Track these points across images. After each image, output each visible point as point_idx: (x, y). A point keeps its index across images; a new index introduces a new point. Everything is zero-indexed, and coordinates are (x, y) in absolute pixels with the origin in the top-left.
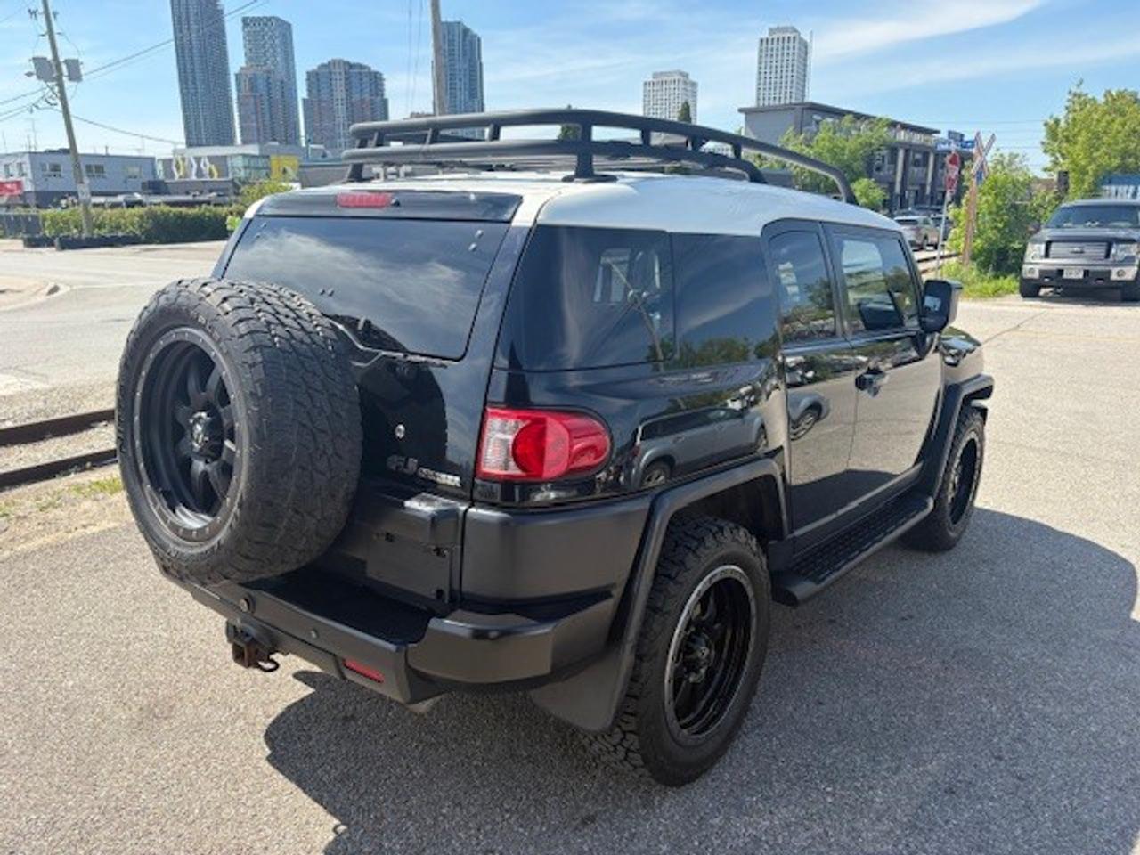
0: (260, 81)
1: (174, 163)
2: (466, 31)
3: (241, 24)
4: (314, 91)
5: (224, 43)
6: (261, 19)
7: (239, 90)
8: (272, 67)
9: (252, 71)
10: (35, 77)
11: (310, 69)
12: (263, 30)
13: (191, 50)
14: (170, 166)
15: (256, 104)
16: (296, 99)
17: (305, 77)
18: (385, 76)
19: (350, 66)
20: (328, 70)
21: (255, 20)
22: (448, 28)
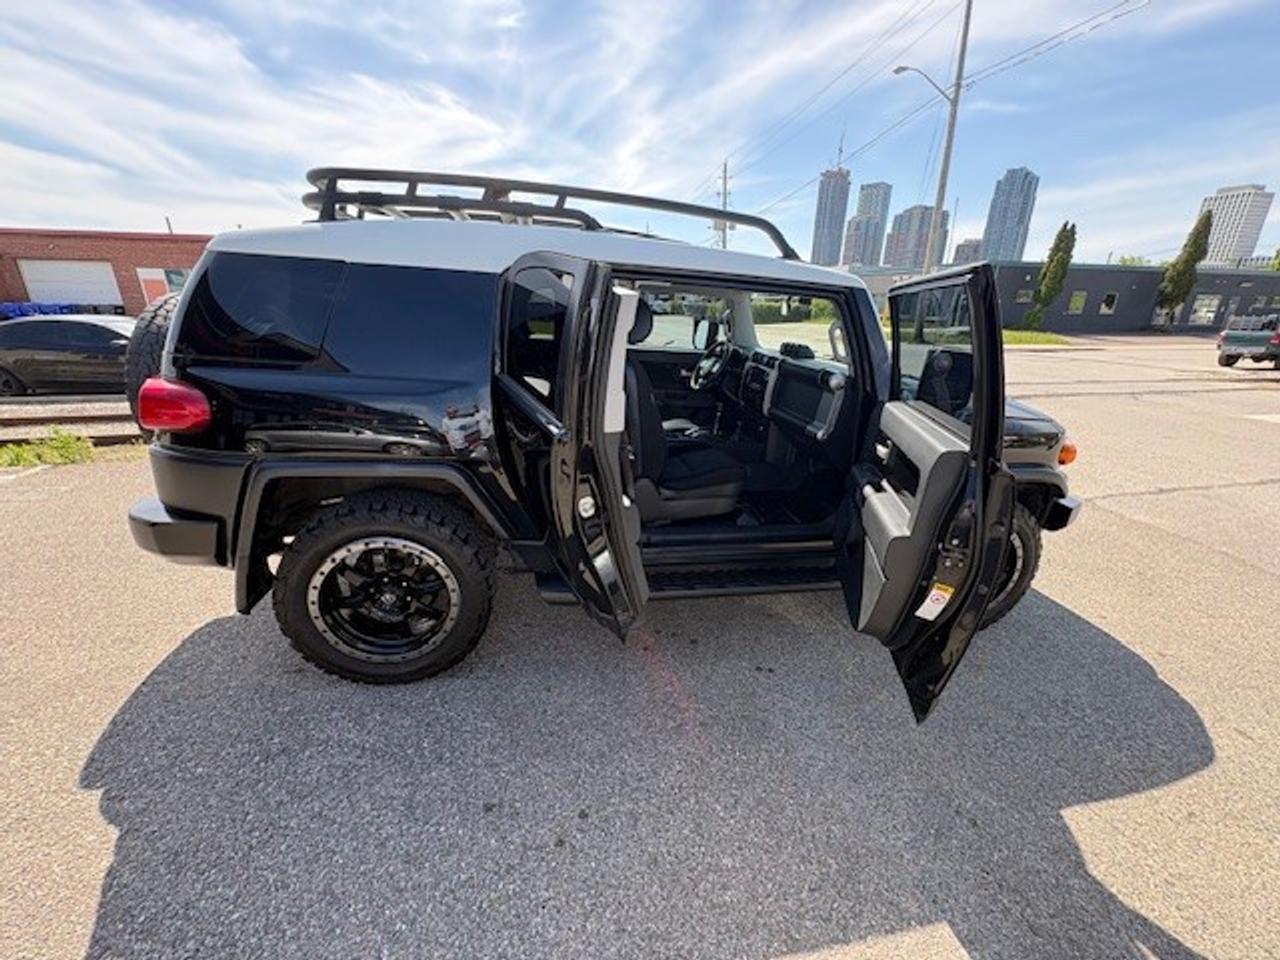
0: (863, 224)
2: (1028, 173)
3: (859, 189)
4: (897, 228)
6: (873, 185)
7: (848, 232)
8: (874, 215)
9: (858, 218)
11: (897, 213)
12: (873, 191)
13: (825, 209)
16: (884, 234)
17: (893, 219)
18: (950, 213)
19: (926, 208)
20: (910, 212)
21: (869, 186)
22: (1012, 173)
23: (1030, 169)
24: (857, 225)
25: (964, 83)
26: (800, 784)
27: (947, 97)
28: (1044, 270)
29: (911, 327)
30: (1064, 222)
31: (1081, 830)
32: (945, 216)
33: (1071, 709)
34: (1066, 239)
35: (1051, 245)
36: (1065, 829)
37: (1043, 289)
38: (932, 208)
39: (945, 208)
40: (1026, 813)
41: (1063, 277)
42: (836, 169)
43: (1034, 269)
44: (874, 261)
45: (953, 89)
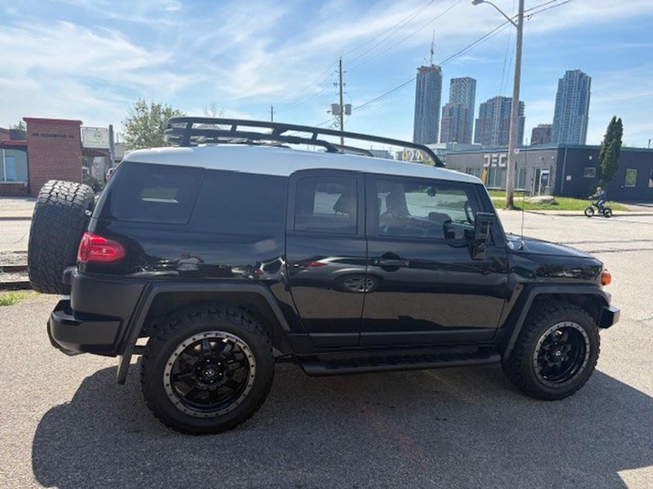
0: (455, 110)
1: (403, 154)
2: (582, 75)
3: (450, 82)
4: (483, 114)
5: (440, 92)
6: (460, 79)
7: (443, 116)
8: (463, 103)
9: (451, 105)
10: (331, 113)
11: (482, 102)
12: (461, 84)
13: (423, 97)
14: (401, 155)
15: (450, 123)
16: (473, 119)
17: (479, 106)
18: (525, 104)
19: (506, 99)
20: (492, 102)
21: (457, 80)
22: (570, 74)
23: (583, 71)
24: (449, 110)
25: (525, 14)
26: (475, 470)
27: (513, 23)
28: (602, 152)
29: (504, 196)
30: (613, 116)
31: (630, 482)
32: (521, 106)
33: (626, 433)
34: (616, 128)
35: (605, 133)
36: (622, 482)
37: (603, 166)
38: (510, 99)
39: (520, 100)
40: (601, 477)
41: (618, 157)
42: (429, 65)
43: (594, 150)
44: (467, 140)
45: (517, 18)
